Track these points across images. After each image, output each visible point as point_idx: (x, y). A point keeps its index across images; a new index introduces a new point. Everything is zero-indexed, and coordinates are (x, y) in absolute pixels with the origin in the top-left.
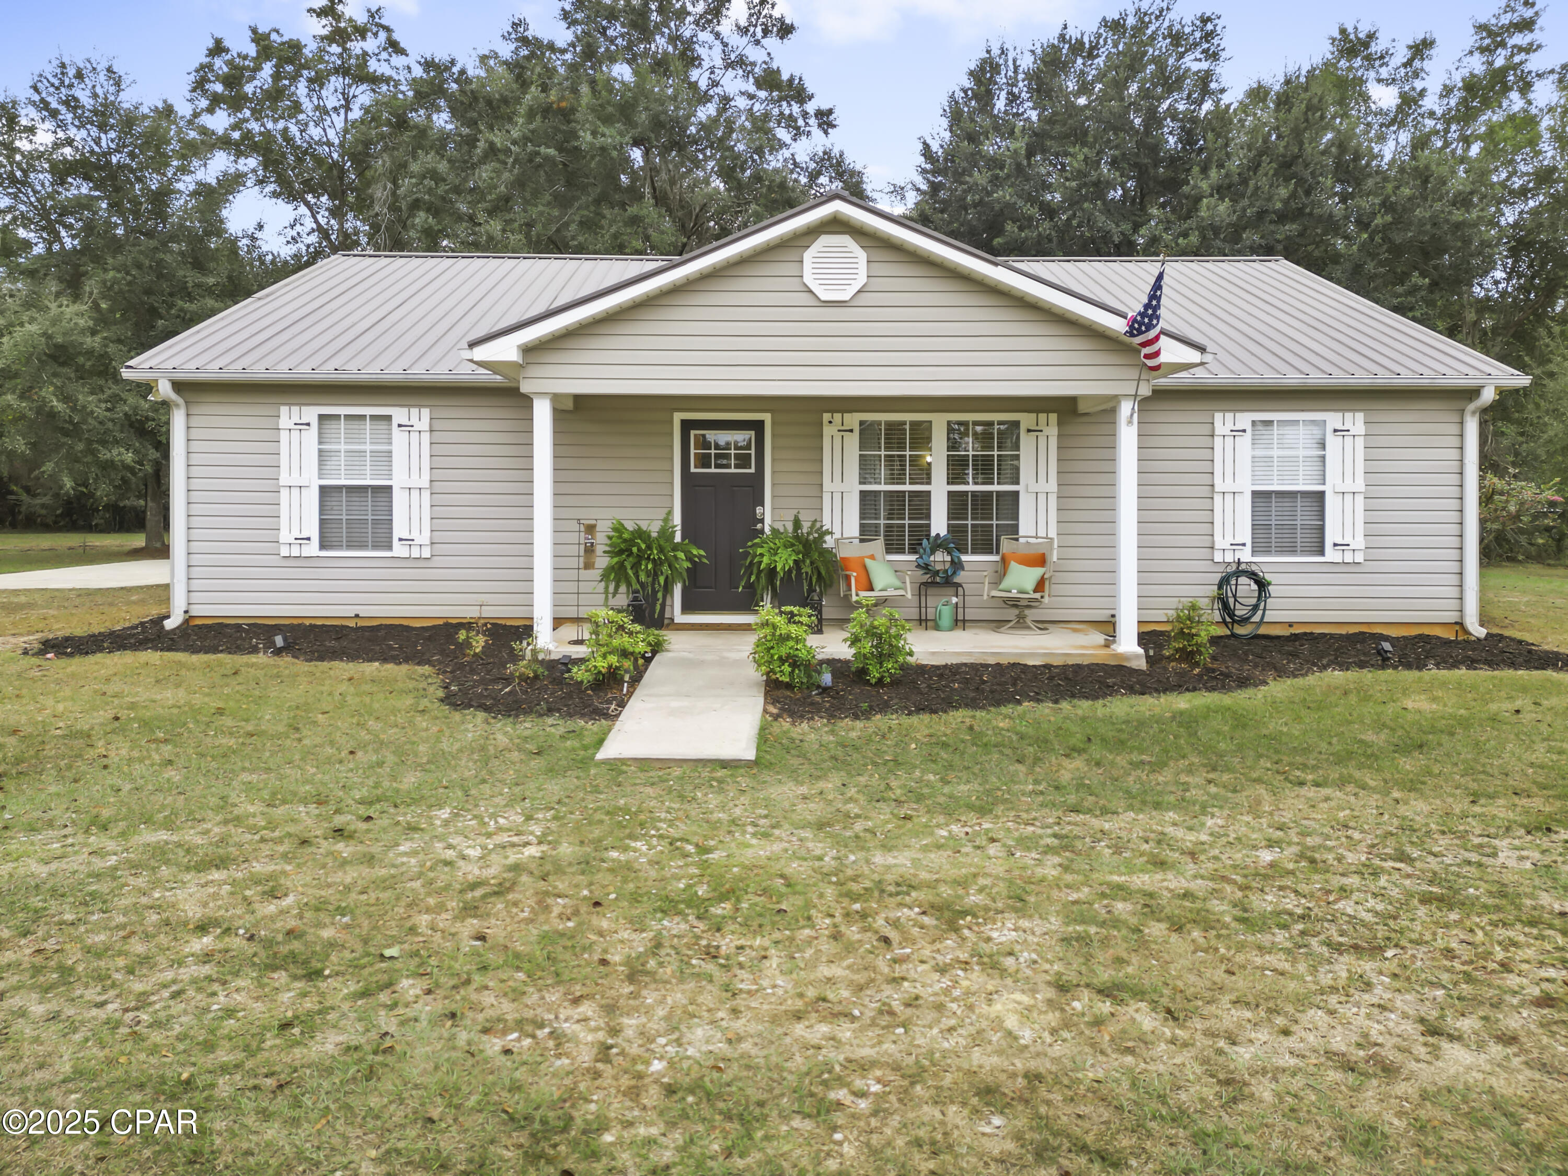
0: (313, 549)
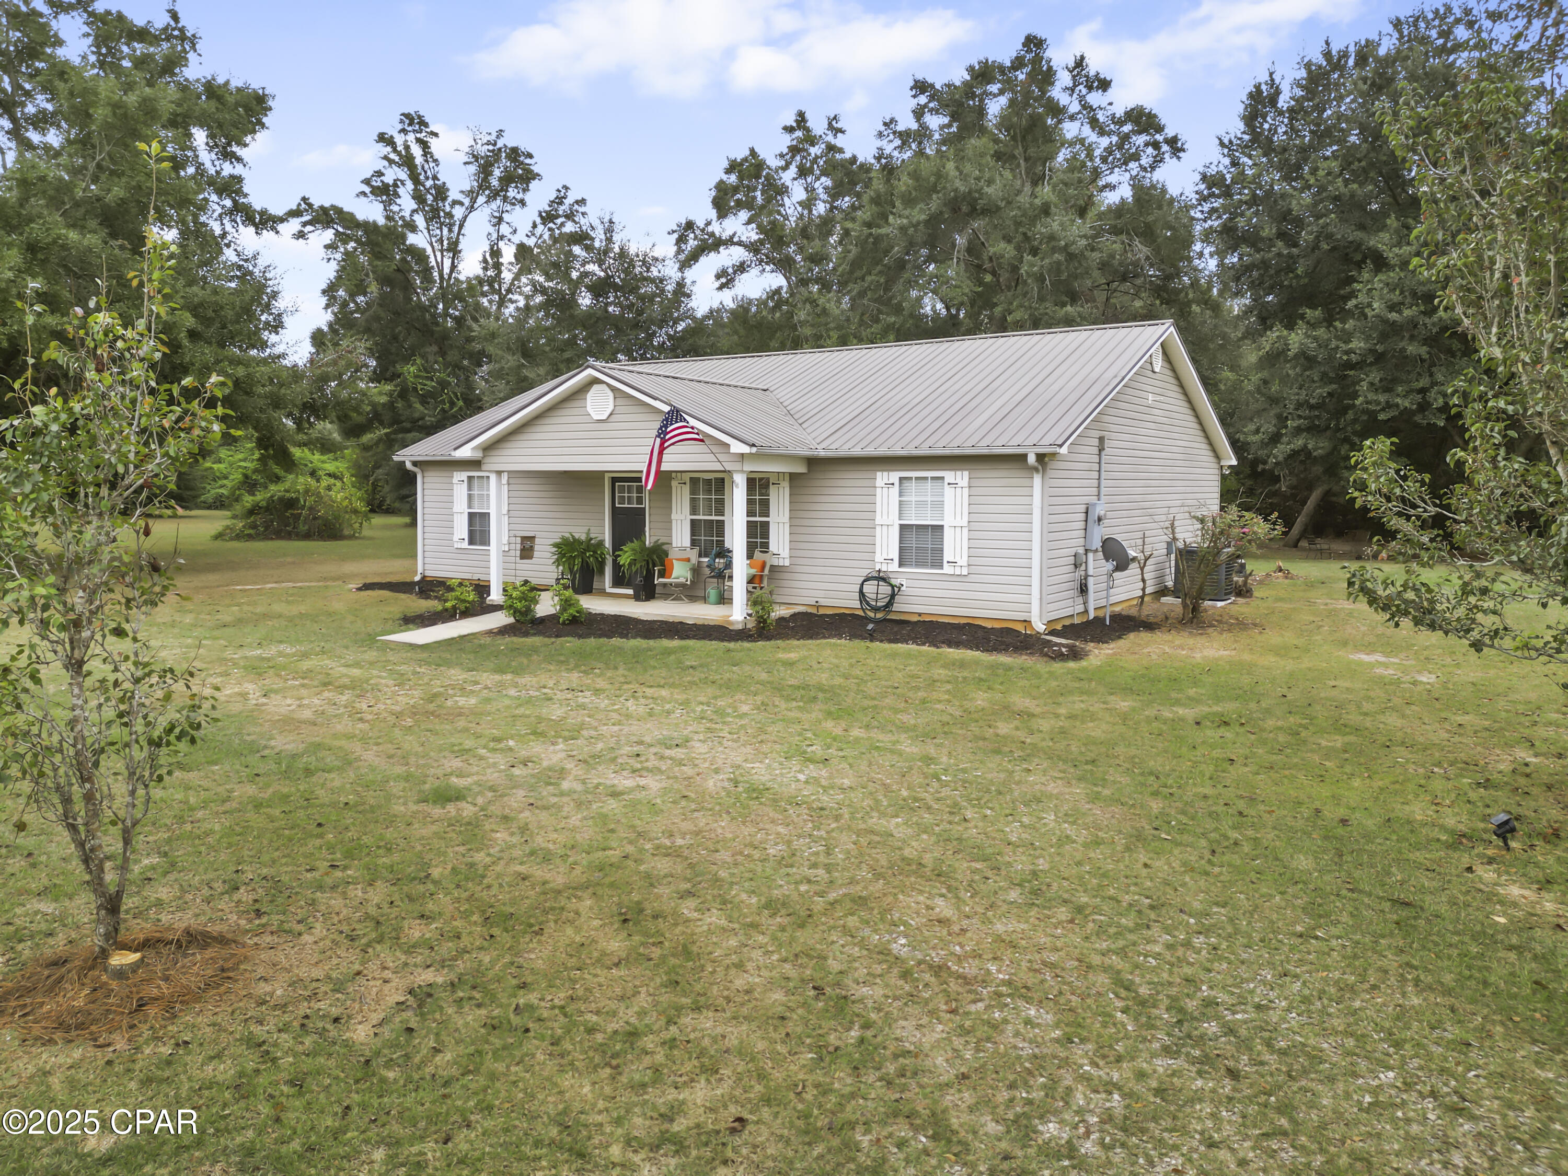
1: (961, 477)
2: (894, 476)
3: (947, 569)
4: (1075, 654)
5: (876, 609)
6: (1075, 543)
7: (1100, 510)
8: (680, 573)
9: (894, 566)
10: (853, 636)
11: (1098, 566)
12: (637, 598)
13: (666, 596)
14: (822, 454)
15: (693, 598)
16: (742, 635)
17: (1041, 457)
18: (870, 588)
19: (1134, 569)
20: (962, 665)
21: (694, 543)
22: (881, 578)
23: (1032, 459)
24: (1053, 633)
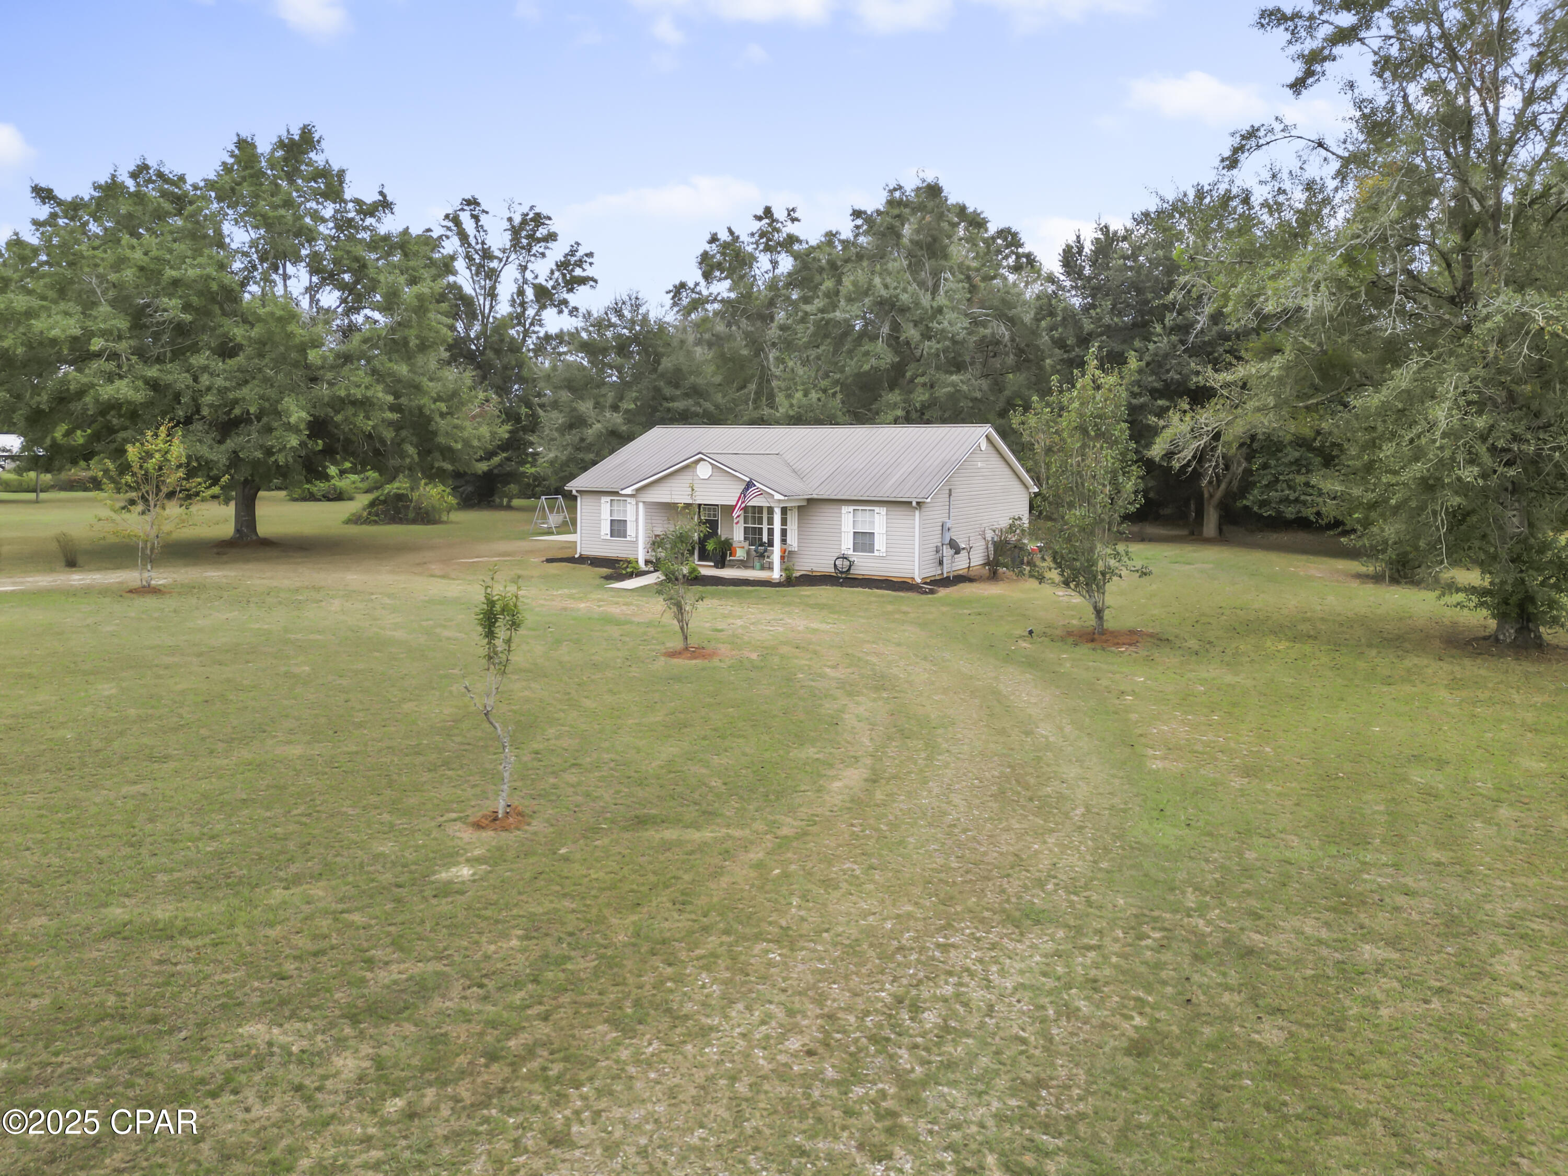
0: (608, 537)
1: (882, 510)
2: (851, 508)
3: (876, 553)
4: (932, 592)
5: (842, 572)
6: (936, 540)
7: (949, 525)
8: (740, 554)
9: (851, 552)
10: (833, 585)
11: (947, 552)
12: (716, 566)
13: (732, 566)
14: (815, 496)
15: (746, 567)
16: (779, 585)
17: (918, 503)
18: (839, 562)
19: (964, 554)
20: (883, 596)
21: (745, 539)
22: (844, 557)
23: (914, 504)
24: (925, 583)
